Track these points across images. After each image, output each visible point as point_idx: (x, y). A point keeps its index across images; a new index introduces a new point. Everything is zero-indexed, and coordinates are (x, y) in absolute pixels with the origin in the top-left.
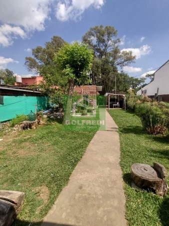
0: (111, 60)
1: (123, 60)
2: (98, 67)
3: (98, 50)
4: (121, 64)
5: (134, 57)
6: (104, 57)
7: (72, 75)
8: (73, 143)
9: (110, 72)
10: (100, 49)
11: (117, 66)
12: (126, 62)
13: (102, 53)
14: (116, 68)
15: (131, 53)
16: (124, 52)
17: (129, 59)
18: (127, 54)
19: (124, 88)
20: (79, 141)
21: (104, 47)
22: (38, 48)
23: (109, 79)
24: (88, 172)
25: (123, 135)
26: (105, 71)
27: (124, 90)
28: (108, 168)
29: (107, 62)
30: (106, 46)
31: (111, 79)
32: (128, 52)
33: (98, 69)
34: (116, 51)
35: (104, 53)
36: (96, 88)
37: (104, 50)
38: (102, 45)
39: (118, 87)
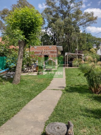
0: (73, 21)
1: (85, 21)
2: (60, 28)
3: (62, 12)
4: (83, 24)
5: (96, 18)
6: (67, 18)
7: (22, 37)
8: (14, 102)
9: (72, 32)
10: (63, 11)
11: (80, 26)
12: (88, 23)
13: (65, 14)
14: (79, 28)
15: (92, 13)
16: (86, 13)
17: (91, 19)
18: (89, 15)
19: (88, 47)
20: (21, 100)
21: (67, 9)
22: (4, 10)
23: (71, 39)
24: (11, 130)
25: (67, 94)
26: (67, 32)
27: (88, 49)
28: (32, 127)
29: (69, 22)
30: (69, 8)
31: (73, 38)
32: (89, 13)
33: (60, 29)
34: (78, 12)
35: (67, 14)
36: (57, 48)
37: (67, 11)
38: (65, 6)
39: (80, 46)
